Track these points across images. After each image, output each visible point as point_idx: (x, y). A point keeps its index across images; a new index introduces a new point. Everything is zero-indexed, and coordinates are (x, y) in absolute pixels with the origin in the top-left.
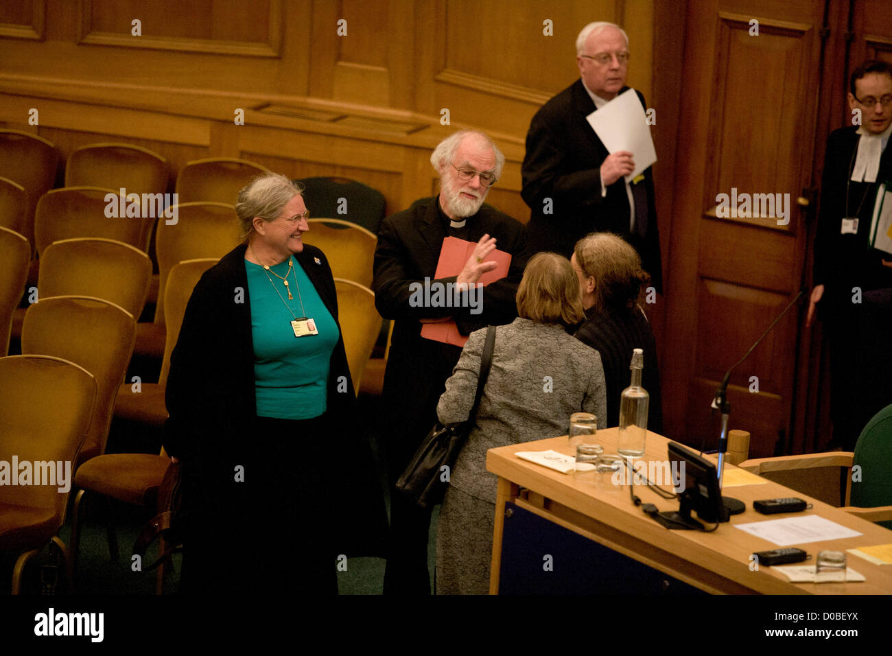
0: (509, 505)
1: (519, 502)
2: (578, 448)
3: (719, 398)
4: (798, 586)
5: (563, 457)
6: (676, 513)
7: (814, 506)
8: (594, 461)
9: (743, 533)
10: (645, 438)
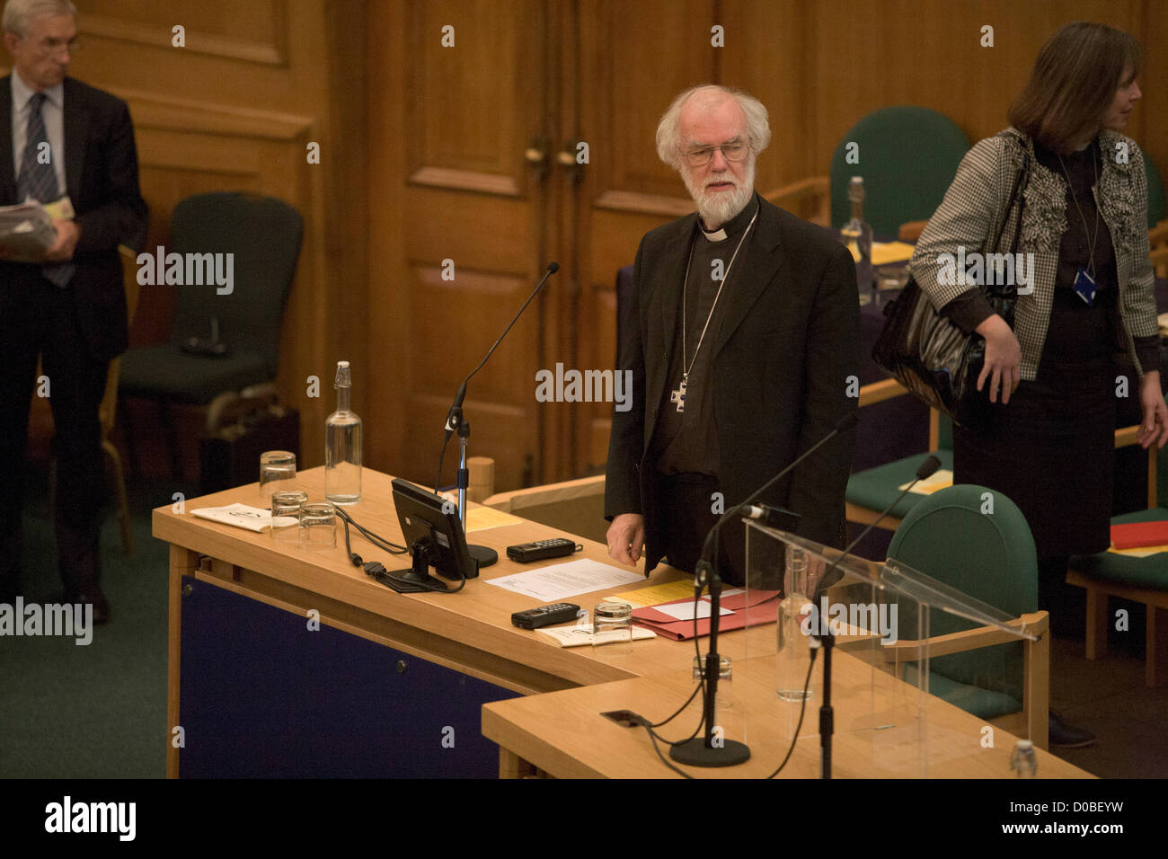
0: (186, 580)
1: (200, 575)
2: (273, 497)
3: (455, 417)
4: (571, 651)
5: (255, 511)
6: (409, 571)
7: (584, 546)
8: (294, 513)
9: (497, 589)
10: (360, 477)
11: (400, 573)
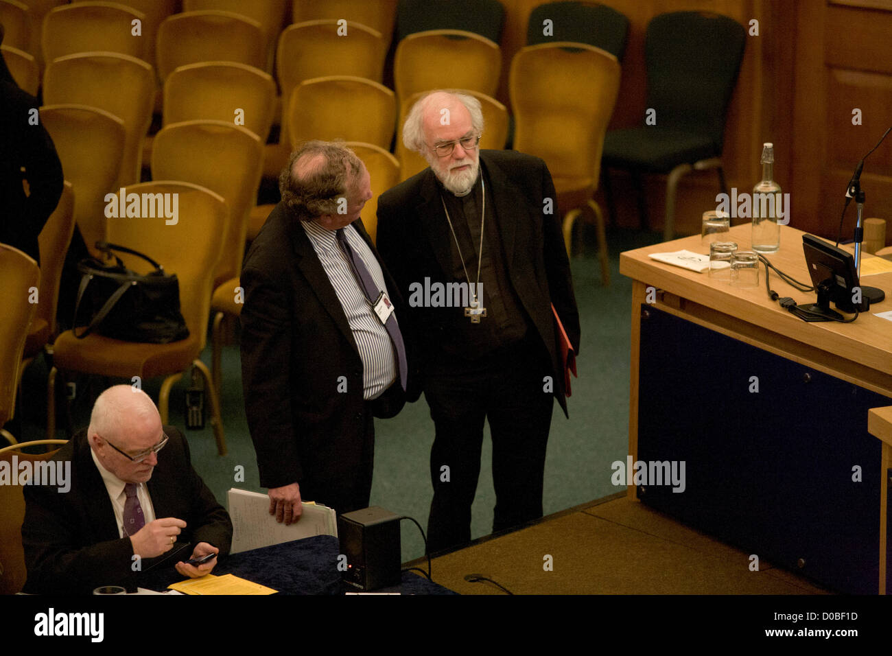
0: (644, 307)
2: (711, 246)
3: (853, 188)
5: (697, 256)
6: (814, 305)
8: (727, 259)
9: (883, 321)
11: (807, 306)
